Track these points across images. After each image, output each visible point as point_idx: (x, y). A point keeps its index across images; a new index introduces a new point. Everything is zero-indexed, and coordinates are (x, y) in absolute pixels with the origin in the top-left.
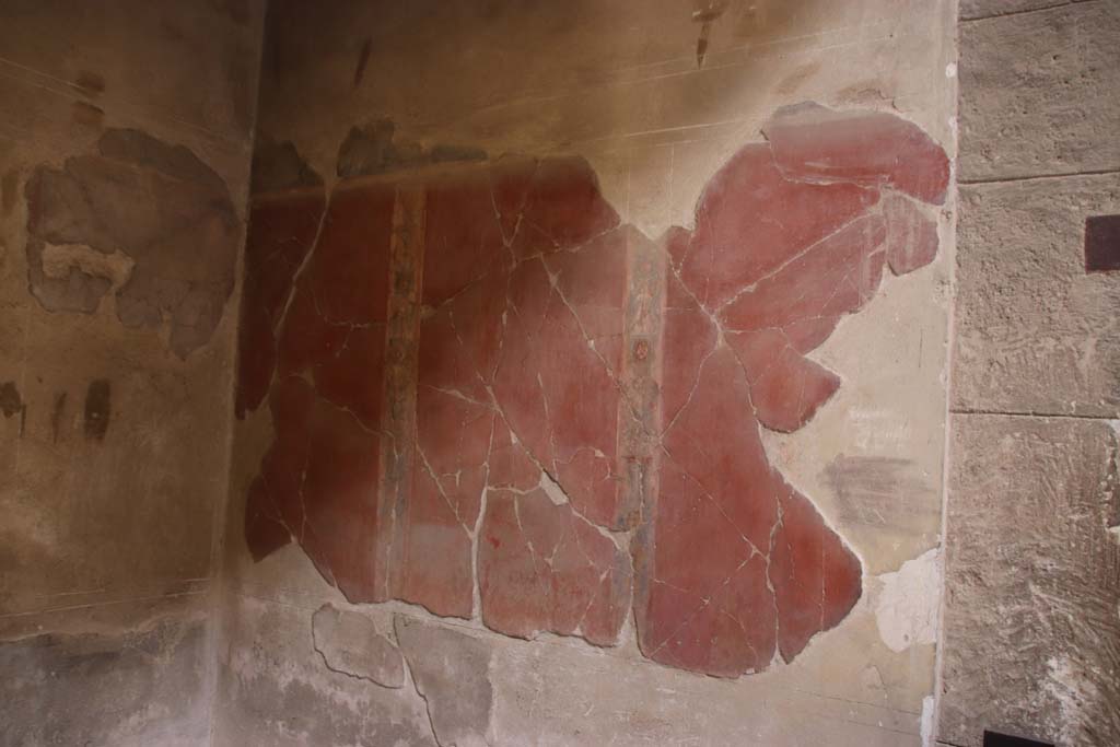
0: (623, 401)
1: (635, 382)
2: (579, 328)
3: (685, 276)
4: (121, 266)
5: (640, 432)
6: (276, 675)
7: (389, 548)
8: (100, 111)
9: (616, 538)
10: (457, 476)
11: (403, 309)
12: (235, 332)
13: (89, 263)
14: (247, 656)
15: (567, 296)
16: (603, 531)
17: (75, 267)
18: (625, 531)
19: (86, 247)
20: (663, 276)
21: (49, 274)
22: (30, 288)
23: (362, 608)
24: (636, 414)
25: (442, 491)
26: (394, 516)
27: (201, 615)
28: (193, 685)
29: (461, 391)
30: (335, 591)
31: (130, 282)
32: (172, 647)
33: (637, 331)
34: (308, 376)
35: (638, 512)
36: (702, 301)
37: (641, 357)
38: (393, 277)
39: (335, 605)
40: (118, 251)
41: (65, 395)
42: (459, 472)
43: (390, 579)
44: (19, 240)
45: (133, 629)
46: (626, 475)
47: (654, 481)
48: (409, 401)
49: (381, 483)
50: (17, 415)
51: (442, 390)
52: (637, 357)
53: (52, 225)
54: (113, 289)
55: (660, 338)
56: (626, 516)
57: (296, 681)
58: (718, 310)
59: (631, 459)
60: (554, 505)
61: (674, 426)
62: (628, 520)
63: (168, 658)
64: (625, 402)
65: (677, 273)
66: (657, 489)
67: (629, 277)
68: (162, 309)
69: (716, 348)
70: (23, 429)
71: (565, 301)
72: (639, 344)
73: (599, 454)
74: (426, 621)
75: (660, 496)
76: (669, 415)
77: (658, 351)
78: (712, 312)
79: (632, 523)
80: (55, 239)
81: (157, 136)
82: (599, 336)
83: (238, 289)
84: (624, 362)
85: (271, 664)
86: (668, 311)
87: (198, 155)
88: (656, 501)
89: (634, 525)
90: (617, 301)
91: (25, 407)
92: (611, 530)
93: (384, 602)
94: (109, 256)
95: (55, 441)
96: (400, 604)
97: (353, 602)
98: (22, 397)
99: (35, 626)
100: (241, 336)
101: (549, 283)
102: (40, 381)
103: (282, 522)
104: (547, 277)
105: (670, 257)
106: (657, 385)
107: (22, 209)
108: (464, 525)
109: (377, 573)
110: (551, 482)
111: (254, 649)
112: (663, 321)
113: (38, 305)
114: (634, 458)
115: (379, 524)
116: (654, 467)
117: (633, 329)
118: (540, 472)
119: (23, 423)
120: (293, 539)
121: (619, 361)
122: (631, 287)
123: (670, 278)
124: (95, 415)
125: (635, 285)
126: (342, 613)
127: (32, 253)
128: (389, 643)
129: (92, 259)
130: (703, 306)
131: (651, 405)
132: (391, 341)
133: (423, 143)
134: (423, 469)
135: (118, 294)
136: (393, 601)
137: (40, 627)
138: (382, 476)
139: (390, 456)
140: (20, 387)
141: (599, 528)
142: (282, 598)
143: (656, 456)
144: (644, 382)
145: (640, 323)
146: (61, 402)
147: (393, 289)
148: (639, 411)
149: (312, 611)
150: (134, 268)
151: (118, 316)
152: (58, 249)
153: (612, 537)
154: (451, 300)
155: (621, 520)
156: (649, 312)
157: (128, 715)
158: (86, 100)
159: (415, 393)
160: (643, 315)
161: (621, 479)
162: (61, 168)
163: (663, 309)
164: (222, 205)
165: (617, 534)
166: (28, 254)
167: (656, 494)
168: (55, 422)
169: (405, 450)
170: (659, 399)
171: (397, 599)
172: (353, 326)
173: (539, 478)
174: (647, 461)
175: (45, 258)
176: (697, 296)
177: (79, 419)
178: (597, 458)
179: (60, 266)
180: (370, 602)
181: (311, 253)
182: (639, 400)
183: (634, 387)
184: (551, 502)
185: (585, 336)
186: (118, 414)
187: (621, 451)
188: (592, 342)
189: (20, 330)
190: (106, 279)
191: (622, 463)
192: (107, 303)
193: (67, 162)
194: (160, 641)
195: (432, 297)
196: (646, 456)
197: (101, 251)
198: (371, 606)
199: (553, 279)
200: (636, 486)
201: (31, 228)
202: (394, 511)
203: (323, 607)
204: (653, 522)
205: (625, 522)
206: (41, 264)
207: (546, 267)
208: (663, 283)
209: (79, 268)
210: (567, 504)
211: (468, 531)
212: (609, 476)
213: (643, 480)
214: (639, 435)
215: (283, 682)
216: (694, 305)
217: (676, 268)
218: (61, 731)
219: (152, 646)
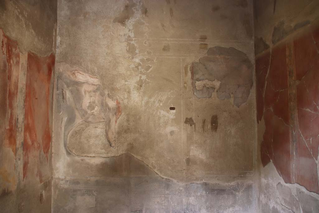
4: (217, 84)
6: (269, 203)
7: (294, 165)
8: (207, 44)
10: (311, 140)
11: (292, 83)
12: (255, 98)
13: (208, 84)
14: (263, 196)
17: (204, 86)
19: (207, 80)
21: (198, 89)
22: (194, 93)
23: (288, 185)
25: (307, 145)
26: (294, 154)
27: (250, 182)
28: (249, 202)
29: (310, 109)
30: (281, 178)
31: (220, 88)
32: (242, 190)
34: (272, 109)
38: (288, 73)
39: (281, 183)
40: (216, 80)
41: (205, 120)
42: (311, 138)
43: (295, 176)
44: (190, 82)
45: (230, 184)
48: (296, 114)
49: (290, 142)
50: (193, 126)
51: (304, 109)
53: (197, 76)
54: (216, 90)
57: (274, 206)
63: (241, 193)
68: (230, 94)
70: (195, 129)
74: (306, 192)
80: (198, 80)
81: (223, 46)
83: (255, 84)
85: (268, 200)
87: (237, 49)
91: (195, 124)
93: (294, 184)
94: (213, 82)
95: (204, 132)
96: (298, 185)
97: (286, 183)
98: (194, 121)
99: (202, 179)
100: (256, 98)
102: (198, 116)
103: (268, 155)
107: (189, 74)
108: (314, 158)
109: (291, 174)
111: (264, 194)
113: (196, 97)
115: (291, 157)
119: (195, 128)
120: (271, 160)
124: (214, 125)
126: (283, 186)
127: (193, 84)
128: (296, 199)
129: (209, 83)
132: (290, 94)
133: (292, 25)
134: (301, 138)
135: (217, 91)
136: (296, 184)
137: (203, 180)
138: (291, 140)
139: (292, 133)
140: (193, 118)
142: (270, 179)
146: (204, 122)
147: (288, 77)
149: (276, 184)
150: (221, 84)
151: (218, 97)
152: (199, 82)
154: (304, 77)
157: (229, 208)
158: (202, 42)
159: (297, 111)
162: (198, 62)
164: (246, 61)
166: (192, 85)
168: (203, 127)
169: (296, 131)
171: (297, 183)
172: (280, 91)
175: (196, 85)
177: (209, 126)
179: (201, 86)
180: (290, 183)
181: (269, 70)
186: (220, 124)
189: (192, 104)
190: (213, 88)
192: (214, 94)
193: (199, 60)
194: (238, 188)
195: (299, 77)
197: (211, 81)
198: (291, 185)
201: (192, 78)
202: (294, 152)
203: (279, 183)
206: (195, 87)
209: (205, 86)
211: (315, 160)
215: (271, 206)
218: (211, 208)
219: (235, 189)
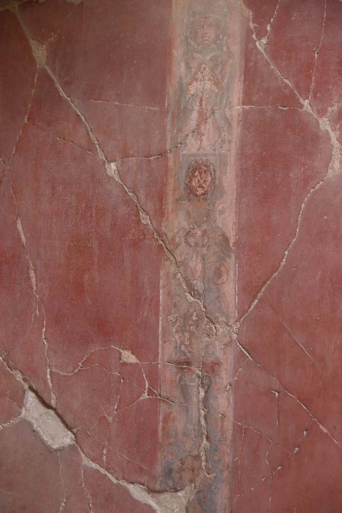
0: (169, 267)
1: (188, 234)
2: (90, 142)
3: (275, 50)
5: (200, 318)
9: (158, 503)
15: (66, 85)
16: (137, 492)
18: (176, 491)
20: (236, 48)
24: (192, 289)
33: (192, 146)
35: (197, 457)
36: (305, 93)
37: (200, 191)
46: (177, 393)
47: (224, 403)
52: (191, 191)
55: (232, 158)
56: (176, 465)
58: (333, 109)
59: (183, 365)
60: (49, 450)
61: (256, 307)
62: (181, 470)
64: (173, 269)
65: (261, 44)
66: (230, 415)
67: (178, 52)
69: (330, 174)
71: (62, 94)
72: (197, 168)
73: (129, 357)
75: (234, 425)
76: (249, 290)
77: (229, 179)
78: (322, 112)
79: (187, 476)
82: (125, 155)
84: (170, 199)
86: (245, 113)
88: (229, 434)
89: (191, 481)
90: (156, 94)
92: (151, 491)
101: (32, 61)
104: (28, 49)
105: (250, 14)
106: (226, 240)
110: (42, 409)
112: (236, 130)
114: (188, 363)
116: (225, 378)
117: (183, 143)
118: (24, 392)
121: (161, 198)
122: (179, 69)
123: (248, 53)
125: (188, 67)
130: (306, 103)
131: (218, 274)
141: (131, 487)
143: (227, 358)
144: (204, 233)
145: (197, 132)
148: (199, 285)
153: (152, 502)
155: (169, 472)
156: (213, 113)
160: (202, 118)
161: (167, 400)
163: (237, 108)
165: (162, 497)
167: (229, 424)
170: (231, 262)
173: (21, 404)
174: (212, 368)
176: (297, 86)
178: (125, 364)
182: (196, 264)
183: (187, 242)
184: (43, 443)
185: (101, 156)
187: (166, 351)
188: (113, 166)
191: (169, 373)
196: (210, 360)
199: (40, 53)
200: (194, 414)
204: (226, 473)
205: (176, 476)
207: (27, 31)
208: (236, 65)
210: (72, 447)
212: (145, 396)
213: (205, 400)
214: (197, 324)
216: (290, 100)
217: (260, 36)
